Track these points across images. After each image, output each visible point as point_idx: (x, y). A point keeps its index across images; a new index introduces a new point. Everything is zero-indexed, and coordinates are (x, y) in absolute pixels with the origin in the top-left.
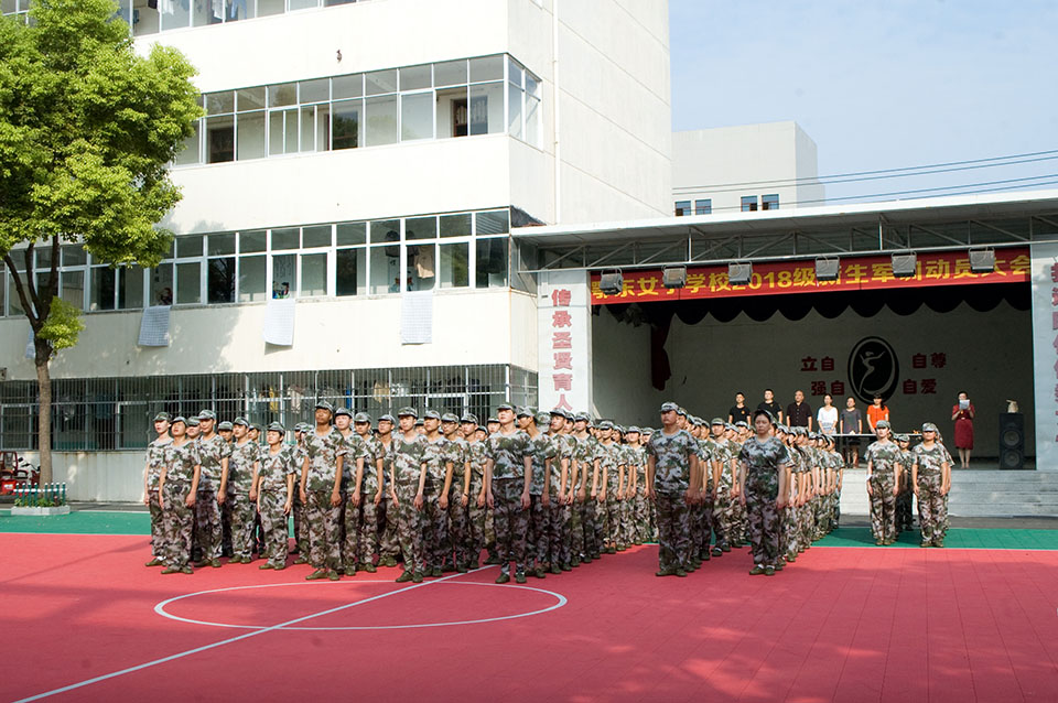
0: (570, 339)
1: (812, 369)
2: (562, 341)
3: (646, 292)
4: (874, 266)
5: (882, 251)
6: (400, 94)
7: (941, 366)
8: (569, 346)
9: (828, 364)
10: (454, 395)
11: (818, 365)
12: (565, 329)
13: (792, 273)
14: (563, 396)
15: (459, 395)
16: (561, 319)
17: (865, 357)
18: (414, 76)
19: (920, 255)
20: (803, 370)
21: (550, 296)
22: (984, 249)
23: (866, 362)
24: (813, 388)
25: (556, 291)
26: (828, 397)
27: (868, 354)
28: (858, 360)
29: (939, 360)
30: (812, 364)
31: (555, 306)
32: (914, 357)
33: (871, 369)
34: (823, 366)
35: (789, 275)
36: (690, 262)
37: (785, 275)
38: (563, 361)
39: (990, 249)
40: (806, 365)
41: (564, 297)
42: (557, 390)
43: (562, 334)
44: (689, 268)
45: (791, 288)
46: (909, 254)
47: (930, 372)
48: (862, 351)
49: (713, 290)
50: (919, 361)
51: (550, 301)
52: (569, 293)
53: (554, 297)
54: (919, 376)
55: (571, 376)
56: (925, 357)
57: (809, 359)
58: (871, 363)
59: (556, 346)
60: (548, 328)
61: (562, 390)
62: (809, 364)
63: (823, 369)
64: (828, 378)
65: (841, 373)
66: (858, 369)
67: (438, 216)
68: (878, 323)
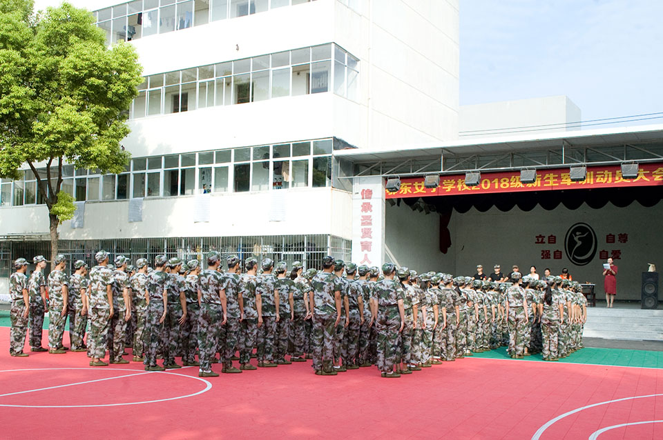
0: (371, 220)
1: (542, 242)
2: (367, 221)
3: (418, 191)
4: (562, 175)
5: (563, 164)
6: (271, 69)
7: (625, 242)
8: (370, 224)
9: (552, 240)
10: (298, 253)
11: (546, 240)
12: (369, 213)
13: (510, 178)
14: (366, 255)
15: (300, 253)
16: (367, 207)
17: (576, 235)
18: (279, 58)
19: (589, 168)
20: (536, 243)
21: (360, 193)
22: (631, 163)
23: (576, 239)
24: (542, 255)
25: (364, 190)
27: (578, 233)
28: (571, 237)
29: (624, 238)
30: (542, 239)
31: (363, 198)
32: (607, 236)
33: (579, 243)
34: (549, 240)
35: (508, 180)
36: (442, 171)
37: (505, 181)
38: (367, 233)
39: (635, 163)
40: (538, 240)
41: (368, 194)
42: (363, 251)
43: (367, 216)
44: (442, 176)
45: (509, 188)
46: (581, 166)
47: (617, 245)
48: (574, 232)
49: (460, 190)
50: (610, 239)
51: (360, 196)
52: (371, 191)
53: (362, 194)
54: (610, 248)
55: (371, 243)
56: (614, 236)
57: (540, 236)
58: (579, 239)
59: (363, 224)
60: (359, 213)
61: (366, 251)
62: (540, 239)
63: (549, 243)
64: (552, 248)
65: (560, 245)
66: (571, 243)
67: (291, 144)
68: (584, 214)
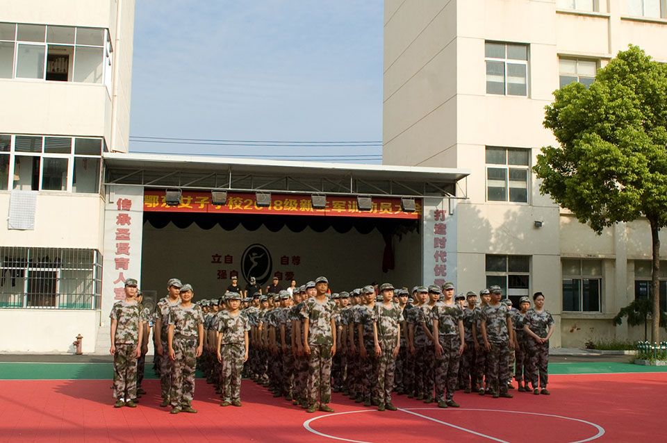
0: (129, 234)
1: (218, 262)
2: (123, 235)
3: (184, 205)
4: (334, 202)
5: (351, 194)
6: (17, 42)
7: (298, 264)
8: (128, 238)
9: (229, 259)
10: (51, 270)
11: (222, 259)
12: (126, 226)
13: (283, 201)
14: (121, 274)
15: (55, 270)
16: (123, 219)
17: (252, 256)
19: (374, 198)
20: (212, 262)
21: (115, 203)
22: (409, 198)
23: (252, 259)
24: (218, 274)
25: (120, 199)
26: (294, 282)
27: (254, 254)
28: (247, 258)
29: (297, 260)
30: (219, 259)
31: (119, 209)
32: (282, 258)
33: (255, 264)
34: (226, 260)
35: (281, 203)
36: (230, 189)
37: (278, 203)
38: (123, 249)
39: (413, 198)
40: (214, 259)
41: (127, 204)
42: (117, 269)
43: (123, 230)
44: (229, 192)
45: (282, 211)
46: (368, 197)
47: (291, 267)
48: (250, 252)
49: (231, 208)
50: (284, 261)
51: (115, 206)
52: (130, 201)
53: (119, 203)
54: (284, 269)
55: (128, 260)
56: (288, 258)
57: (217, 255)
58: (255, 260)
59: (118, 238)
60: (113, 225)
61: (121, 270)
62: (217, 259)
63: (225, 262)
64: (228, 268)
65: (237, 265)
66: (248, 264)
67: (44, 137)
68: (262, 236)
